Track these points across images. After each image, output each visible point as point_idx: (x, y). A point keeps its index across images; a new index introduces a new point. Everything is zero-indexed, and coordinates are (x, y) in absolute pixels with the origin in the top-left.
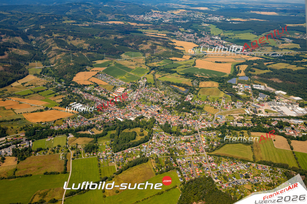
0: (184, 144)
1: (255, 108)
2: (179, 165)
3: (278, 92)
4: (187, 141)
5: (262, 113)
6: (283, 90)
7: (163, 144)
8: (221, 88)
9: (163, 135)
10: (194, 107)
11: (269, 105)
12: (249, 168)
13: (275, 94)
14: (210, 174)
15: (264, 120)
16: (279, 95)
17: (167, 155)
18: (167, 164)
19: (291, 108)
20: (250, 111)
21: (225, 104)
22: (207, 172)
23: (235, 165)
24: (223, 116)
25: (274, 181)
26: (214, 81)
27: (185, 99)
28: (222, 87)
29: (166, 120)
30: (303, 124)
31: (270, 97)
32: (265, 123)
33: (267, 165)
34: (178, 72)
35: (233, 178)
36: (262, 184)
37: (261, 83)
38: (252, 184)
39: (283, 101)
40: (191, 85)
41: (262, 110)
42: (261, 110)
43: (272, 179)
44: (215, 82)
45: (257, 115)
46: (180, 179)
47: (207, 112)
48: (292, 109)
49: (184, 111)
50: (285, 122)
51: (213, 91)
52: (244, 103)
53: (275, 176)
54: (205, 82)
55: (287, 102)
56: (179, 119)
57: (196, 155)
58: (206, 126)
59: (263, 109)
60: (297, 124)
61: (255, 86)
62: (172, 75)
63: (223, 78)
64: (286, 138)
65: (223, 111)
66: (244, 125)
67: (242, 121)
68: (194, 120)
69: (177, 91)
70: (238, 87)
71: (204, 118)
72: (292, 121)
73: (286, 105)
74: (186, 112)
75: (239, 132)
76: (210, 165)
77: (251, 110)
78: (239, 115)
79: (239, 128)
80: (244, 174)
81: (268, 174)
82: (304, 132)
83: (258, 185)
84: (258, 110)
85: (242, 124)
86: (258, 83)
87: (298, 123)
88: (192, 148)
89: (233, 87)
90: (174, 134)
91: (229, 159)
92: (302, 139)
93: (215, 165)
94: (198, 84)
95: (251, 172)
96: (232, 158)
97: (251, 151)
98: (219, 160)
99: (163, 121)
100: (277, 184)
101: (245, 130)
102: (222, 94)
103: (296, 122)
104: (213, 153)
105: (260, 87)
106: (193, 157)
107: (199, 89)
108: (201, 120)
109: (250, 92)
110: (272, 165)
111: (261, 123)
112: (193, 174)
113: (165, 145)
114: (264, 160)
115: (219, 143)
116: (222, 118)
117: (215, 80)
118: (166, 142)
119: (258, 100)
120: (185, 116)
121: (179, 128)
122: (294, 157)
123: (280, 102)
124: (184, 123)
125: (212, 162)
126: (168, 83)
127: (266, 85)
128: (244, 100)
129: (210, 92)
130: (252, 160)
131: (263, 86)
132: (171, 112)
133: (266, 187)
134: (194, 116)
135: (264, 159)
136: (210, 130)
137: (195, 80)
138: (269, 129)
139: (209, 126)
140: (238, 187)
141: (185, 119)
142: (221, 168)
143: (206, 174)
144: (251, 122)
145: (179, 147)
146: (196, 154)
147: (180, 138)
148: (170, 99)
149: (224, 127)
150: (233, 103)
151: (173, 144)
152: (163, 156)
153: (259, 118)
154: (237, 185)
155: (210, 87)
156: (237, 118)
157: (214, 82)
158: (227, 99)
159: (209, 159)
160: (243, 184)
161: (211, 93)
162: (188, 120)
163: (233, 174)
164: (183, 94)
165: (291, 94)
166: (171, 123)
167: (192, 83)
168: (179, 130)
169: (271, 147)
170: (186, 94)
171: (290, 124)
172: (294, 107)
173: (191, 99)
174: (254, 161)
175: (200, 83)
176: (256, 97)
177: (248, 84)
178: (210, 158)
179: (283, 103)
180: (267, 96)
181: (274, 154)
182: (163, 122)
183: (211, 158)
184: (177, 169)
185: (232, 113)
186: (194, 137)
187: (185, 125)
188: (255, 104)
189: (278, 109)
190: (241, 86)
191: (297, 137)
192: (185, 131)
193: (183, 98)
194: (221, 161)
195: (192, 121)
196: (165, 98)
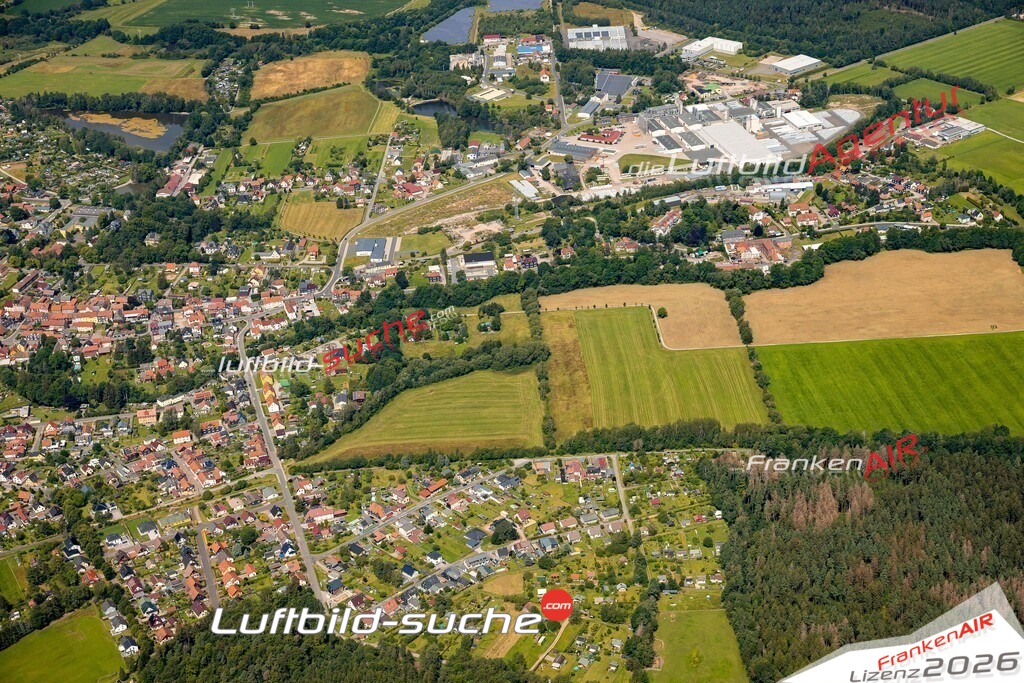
0: (155, 444)
1: (569, 161)
2: (117, 569)
3: (696, 48)
4: (170, 426)
5: (607, 182)
6: (727, 31)
7: (21, 476)
8: (380, 85)
9: (24, 423)
10: (214, 223)
11: (645, 131)
12: (519, 490)
13: (679, 60)
14: (304, 569)
15: (613, 214)
16: (703, 65)
17: (47, 530)
18: (42, 587)
19: (755, 124)
20: (543, 184)
21: (398, 168)
22: (285, 568)
23: (445, 490)
24: (389, 240)
25: (640, 523)
26: (344, 47)
27: (158, 188)
28: (386, 73)
29: (39, 334)
30: (813, 195)
31: (656, 83)
32: (617, 234)
33: (612, 450)
34: (116, 24)
35: (429, 560)
36: (577, 552)
37: (610, 13)
38: (530, 564)
39: (721, 91)
40: (202, 96)
41: (607, 162)
42: (596, 164)
43: (633, 516)
44: (352, 53)
45: (575, 195)
46: (122, 648)
47: (296, 235)
48: (766, 128)
49: (156, 257)
50: (718, 206)
51: (337, 106)
52: (509, 147)
53: (649, 495)
54: (291, 65)
55: (743, 97)
56: (126, 308)
57: (225, 492)
58: (292, 316)
59: (609, 159)
60: (779, 203)
61: (579, 35)
62: (81, 49)
63: (399, 20)
64: (723, 288)
65: (388, 215)
66: (505, 269)
67: (493, 248)
68: (218, 296)
69: (105, 146)
70: (482, 61)
71: (276, 274)
72: (756, 190)
73: (733, 113)
74: (170, 261)
75: (477, 308)
76: (305, 526)
77: (546, 178)
78: (481, 219)
79: (475, 287)
80: (488, 529)
81: (617, 493)
82: (814, 235)
83: (556, 561)
84: (583, 168)
85: (491, 263)
86: (594, 17)
87: (784, 195)
88: (200, 458)
89: (455, 60)
90: (93, 402)
91: (413, 469)
92: (798, 276)
93: (330, 517)
94: (246, 84)
95: (528, 503)
96: (429, 461)
97: (534, 396)
98: (357, 485)
99: (23, 343)
100: (653, 532)
101: (510, 291)
102: (388, 117)
103: (777, 190)
104: (322, 458)
105: (605, 34)
106: (210, 503)
107: (248, 109)
108: (261, 290)
109: (545, 79)
110: (639, 443)
111: (597, 235)
112: (200, 598)
113: (33, 478)
114: (596, 430)
115: (358, 395)
116: (378, 252)
117: (350, 41)
118: (39, 458)
119: (587, 116)
120: (164, 285)
121: (125, 362)
122: (751, 374)
123: (702, 102)
124: (155, 329)
125: (316, 503)
126: (55, 106)
127: (638, 19)
128: (511, 125)
129: (316, 116)
130: (538, 440)
131: (622, 28)
132: (70, 277)
133: (600, 561)
134: (214, 273)
135: (603, 423)
136: (313, 335)
137: (229, 60)
138: (635, 260)
139: (304, 315)
140: (454, 598)
141: (161, 304)
142: (364, 523)
143: (276, 579)
144: (541, 241)
145: (125, 472)
146: (223, 486)
147: (131, 416)
148: (66, 204)
149: (390, 299)
150: (445, 155)
151: (86, 461)
152: (18, 547)
153: (585, 212)
154: (447, 590)
155: (314, 91)
156: (468, 236)
157: (343, 52)
158: (412, 138)
159: (298, 494)
160: (480, 577)
161: (322, 120)
162: (179, 305)
163: (431, 541)
164: (146, 157)
165: (769, 43)
166: (77, 344)
167: (210, 83)
168: (122, 373)
169: (641, 352)
170: (165, 153)
171: (745, 210)
172: (771, 116)
173: (195, 178)
174: (547, 445)
175: (258, 76)
176: (580, 97)
177: (539, 34)
178: (307, 489)
179: (719, 106)
180: (636, 79)
181: (656, 386)
182: (21, 348)
183: (309, 487)
184: (105, 594)
185: (438, 216)
186: (219, 392)
187: (159, 338)
188: (572, 141)
189: (692, 138)
190: (501, 50)
191: (776, 270)
192: (163, 372)
193: (149, 179)
194: (368, 491)
195: (206, 305)
196: (31, 203)
